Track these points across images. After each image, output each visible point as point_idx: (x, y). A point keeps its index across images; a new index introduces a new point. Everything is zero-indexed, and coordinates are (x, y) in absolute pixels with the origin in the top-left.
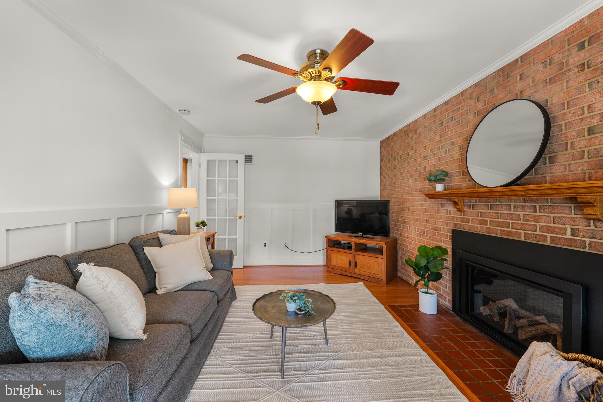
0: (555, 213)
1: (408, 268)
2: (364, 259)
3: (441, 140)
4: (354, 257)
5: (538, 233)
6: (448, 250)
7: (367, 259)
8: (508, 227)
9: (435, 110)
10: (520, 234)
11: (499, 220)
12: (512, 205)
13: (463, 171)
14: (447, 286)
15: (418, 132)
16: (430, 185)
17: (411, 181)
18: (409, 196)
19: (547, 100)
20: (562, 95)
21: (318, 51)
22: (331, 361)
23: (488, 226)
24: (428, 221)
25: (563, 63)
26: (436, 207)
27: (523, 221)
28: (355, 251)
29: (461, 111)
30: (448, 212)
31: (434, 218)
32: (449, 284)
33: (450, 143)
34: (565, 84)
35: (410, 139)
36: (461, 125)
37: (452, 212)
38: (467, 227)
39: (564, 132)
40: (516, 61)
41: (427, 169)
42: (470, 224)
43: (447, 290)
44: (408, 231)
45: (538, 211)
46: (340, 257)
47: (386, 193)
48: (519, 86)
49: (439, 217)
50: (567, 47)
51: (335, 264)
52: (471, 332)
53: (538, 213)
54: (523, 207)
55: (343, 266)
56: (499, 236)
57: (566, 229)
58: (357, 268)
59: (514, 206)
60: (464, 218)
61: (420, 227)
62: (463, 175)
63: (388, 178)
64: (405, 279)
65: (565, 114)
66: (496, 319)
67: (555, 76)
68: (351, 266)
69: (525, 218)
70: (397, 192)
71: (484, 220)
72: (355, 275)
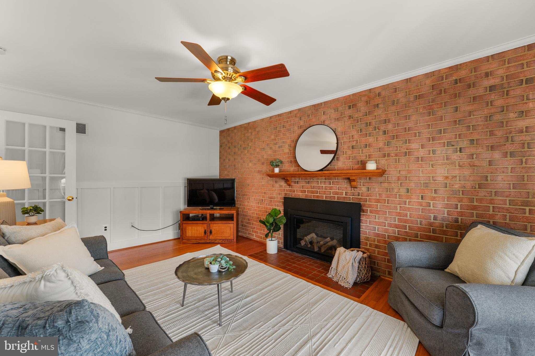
0: (339, 185)
1: (248, 228)
2: (218, 226)
3: (275, 139)
4: (209, 226)
5: (332, 195)
6: (281, 210)
7: (221, 226)
8: (317, 193)
9: (271, 118)
10: (323, 197)
11: (312, 190)
12: (319, 181)
13: (291, 161)
14: (280, 234)
15: (257, 130)
16: (267, 168)
17: (250, 164)
18: (249, 176)
19: (336, 129)
20: (342, 128)
21: (229, 58)
22: (244, 300)
23: (306, 193)
24: (265, 193)
25: (342, 112)
26: (272, 183)
27: (325, 189)
28: (210, 221)
29: (289, 123)
30: (281, 186)
31: (269, 190)
32: (282, 232)
33: (282, 142)
34: (343, 123)
35: (249, 134)
36: (289, 131)
37: (283, 186)
38: (293, 195)
39: (343, 146)
40: (321, 103)
41: (264, 157)
42: (295, 193)
43: (280, 236)
44: (248, 201)
45: (331, 184)
46: (196, 228)
47: (226, 172)
48: (323, 118)
49: (274, 190)
50: (344, 106)
51: (190, 236)
52: (299, 257)
53: (331, 185)
54: (325, 182)
55: (198, 236)
56: (312, 198)
57: (343, 193)
58: (212, 235)
59: (320, 182)
60: (291, 189)
61: (258, 197)
62: (291, 163)
63: (228, 161)
64: (245, 236)
65: (343, 137)
66: (309, 246)
67: (339, 118)
68: (206, 234)
69: (326, 188)
70: (237, 172)
71: (304, 190)
72: (210, 241)
